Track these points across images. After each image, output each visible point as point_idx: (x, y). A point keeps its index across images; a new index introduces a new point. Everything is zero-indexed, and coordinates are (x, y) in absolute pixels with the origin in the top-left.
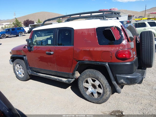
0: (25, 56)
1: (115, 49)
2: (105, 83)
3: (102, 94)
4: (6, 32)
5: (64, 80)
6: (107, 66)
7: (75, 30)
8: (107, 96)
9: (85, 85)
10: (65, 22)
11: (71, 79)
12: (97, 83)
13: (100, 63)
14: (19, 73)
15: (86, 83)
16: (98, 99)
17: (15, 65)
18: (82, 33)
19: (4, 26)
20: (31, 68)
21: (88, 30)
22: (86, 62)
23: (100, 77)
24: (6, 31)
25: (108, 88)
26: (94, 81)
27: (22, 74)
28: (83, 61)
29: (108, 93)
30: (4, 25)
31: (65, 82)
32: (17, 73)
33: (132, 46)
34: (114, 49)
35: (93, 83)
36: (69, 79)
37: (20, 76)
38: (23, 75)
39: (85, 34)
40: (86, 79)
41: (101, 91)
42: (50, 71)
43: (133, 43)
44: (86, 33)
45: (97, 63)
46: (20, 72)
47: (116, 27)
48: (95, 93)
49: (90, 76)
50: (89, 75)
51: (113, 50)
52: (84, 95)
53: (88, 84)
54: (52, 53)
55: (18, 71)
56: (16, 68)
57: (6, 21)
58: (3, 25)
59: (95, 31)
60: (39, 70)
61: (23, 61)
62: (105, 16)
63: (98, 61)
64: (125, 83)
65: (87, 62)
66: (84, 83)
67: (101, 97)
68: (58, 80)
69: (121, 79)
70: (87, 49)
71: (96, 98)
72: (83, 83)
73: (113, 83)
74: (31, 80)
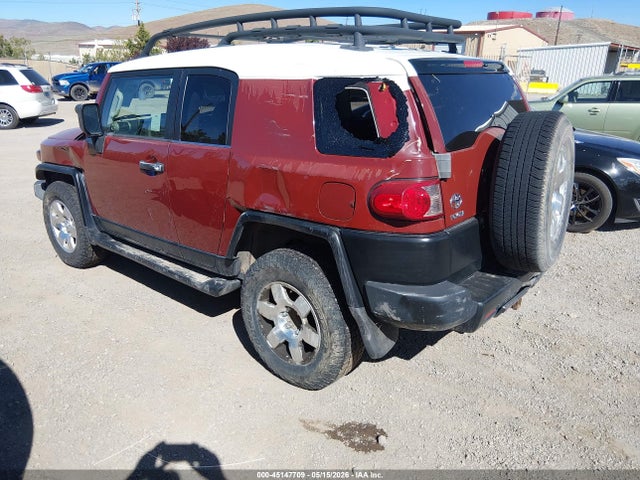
0: (80, 170)
1: (370, 176)
2: (325, 309)
3: (317, 351)
4: (92, 77)
5: (199, 279)
6: (334, 240)
7: (242, 80)
8: (332, 362)
9: (264, 308)
10: (220, 44)
11: (222, 281)
12: (303, 306)
13: (312, 227)
14: (62, 234)
15: (266, 303)
16: (303, 369)
17: (50, 204)
18: (266, 95)
19: (93, 53)
20: (98, 221)
21: (288, 85)
22: (266, 216)
23: (311, 284)
24: (91, 71)
25: (336, 332)
26: (293, 296)
27: (72, 240)
28: (256, 214)
29: (337, 351)
30: (97, 47)
31: (199, 288)
32: (57, 232)
33: (443, 171)
34: (367, 174)
35: (290, 303)
36: (216, 280)
37: (65, 246)
38: (74, 246)
39: (275, 101)
40: (267, 287)
41: (314, 340)
42: (154, 238)
43: (449, 159)
44: (279, 98)
45: (301, 227)
46: (66, 232)
47: (386, 81)
48: (294, 346)
49: (280, 277)
50: (276, 271)
51: (361, 177)
52: (258, 347)
53: (272, 306)
54: (157, 169)
55: (60, 225)
56: (54, 214)
57: (106, 32)
58: (93, 46)
59: (308, 93)
60: (121, 232)
61: (73, 191)
62: (363, 34)
63: (306, 216)
64: (395, 318)
65: (270, 220)
66: (261, 299)
67: (314, 365)
68: (180, 277)
69: (383, 300)
70: (274, 164)
71: (298, 364)
72: (255, 298)
73: (353, 313)
74: (105, 267)
